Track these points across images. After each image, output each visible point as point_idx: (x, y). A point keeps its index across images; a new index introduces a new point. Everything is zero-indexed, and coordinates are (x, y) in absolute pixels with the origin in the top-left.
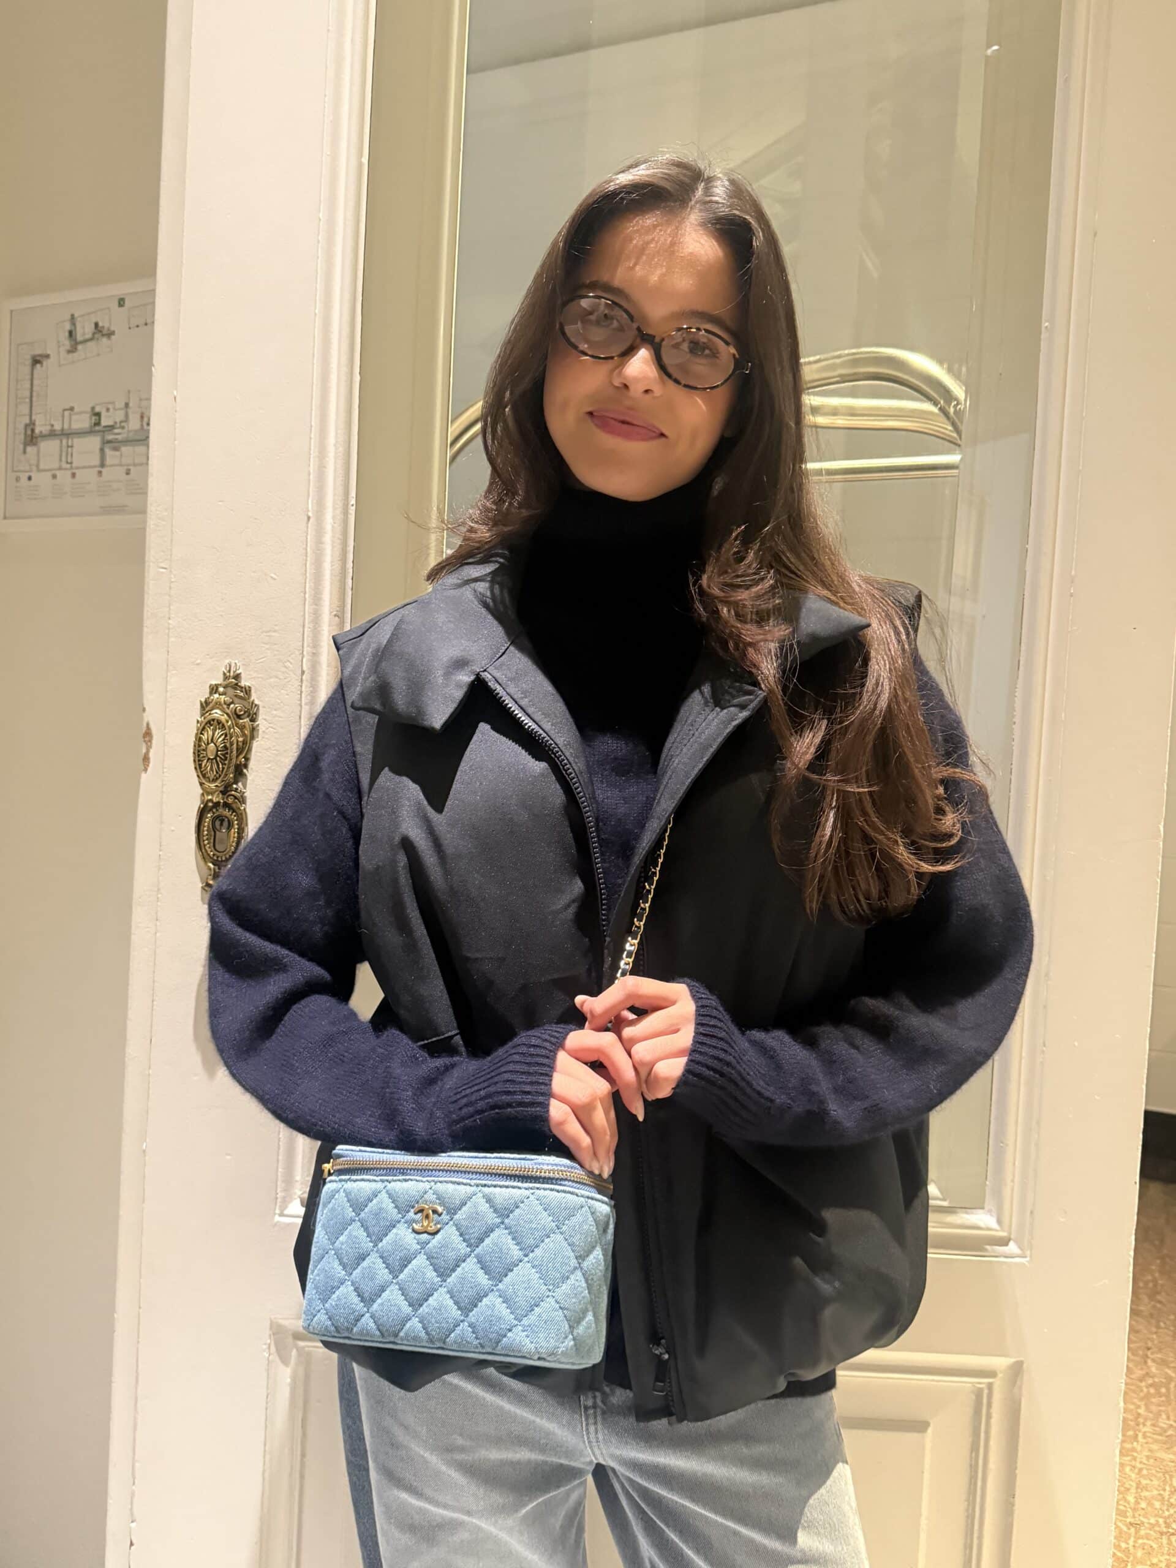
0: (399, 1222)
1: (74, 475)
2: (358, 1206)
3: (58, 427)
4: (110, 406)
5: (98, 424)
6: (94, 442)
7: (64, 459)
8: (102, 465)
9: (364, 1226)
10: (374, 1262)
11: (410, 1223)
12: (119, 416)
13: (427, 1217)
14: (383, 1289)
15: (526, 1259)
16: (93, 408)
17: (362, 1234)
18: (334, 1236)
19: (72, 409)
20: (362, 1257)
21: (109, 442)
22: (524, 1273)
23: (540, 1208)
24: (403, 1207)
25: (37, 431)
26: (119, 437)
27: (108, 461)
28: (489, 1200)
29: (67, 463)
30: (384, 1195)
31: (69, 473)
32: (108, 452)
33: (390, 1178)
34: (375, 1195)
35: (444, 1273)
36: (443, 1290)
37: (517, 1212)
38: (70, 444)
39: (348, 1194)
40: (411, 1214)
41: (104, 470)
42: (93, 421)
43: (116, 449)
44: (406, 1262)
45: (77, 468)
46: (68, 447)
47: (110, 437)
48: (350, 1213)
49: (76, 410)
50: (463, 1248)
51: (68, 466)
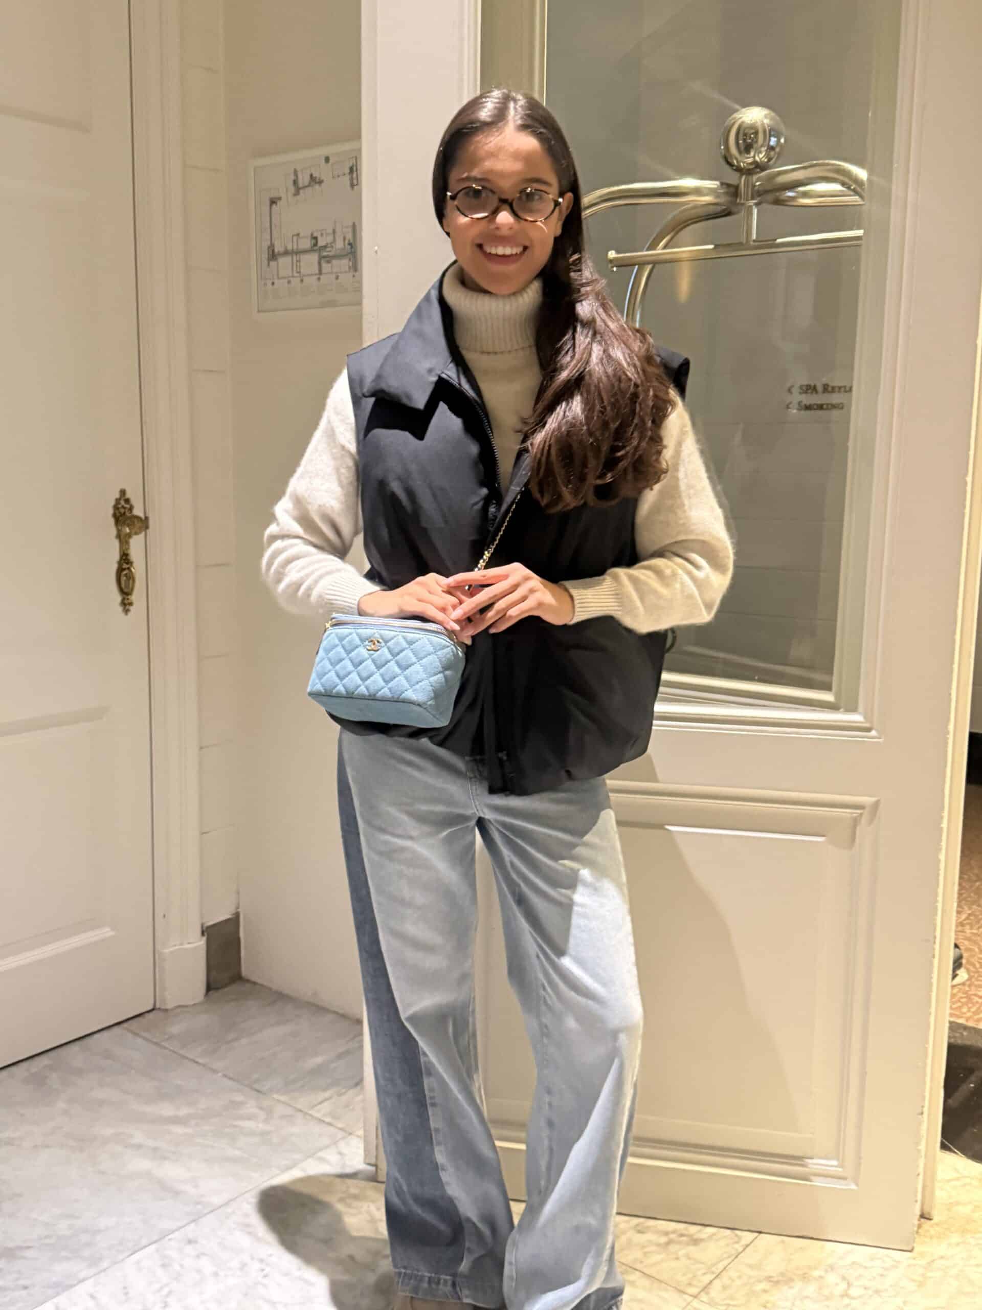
0: (360, 645)
1: (302, 281)
2: (341, 639)
3: (290, 247)
4: (324, 232)
5: (316, 244)
6: (314, 257)
7: (295, 272)
8: (320, 273)
9: (343, 647)
10: (347, 664)
11: (365, 646)
12: (330, 239)
13: (374, 644)
14: (349, 673)
15: (418, 663)
16: (312, 235)
17: (342, 650)
18: (328, 651)
19: (298, 235)
20: (341, 660)
21: (324, 257)
22: (417, 667)
23: (428, 643)
24: (362, 640)
25: (276, 250)
26: (330, 254)
27: (324, 271)
28: (404, 638)
29: (297, 272)
30: (354, 635)
31: (299, 279)
32: (324, 265)
33: (358, 627)
34: (350, 634)
35: (379, 667)
36: (378, 674)
37: (417, 644)
38: (298, 259)
39: (337, 635)
40: (367, 643)
41: (322, 277)
42: (312, 242)
43: (329, 262)
44: (361, 663)
45: (304, 276)
46: (297, 261)
47: (325, 254)
48: (337, 641)
49: (301, 235)
50: (389, 657)
51: (298, 275)
